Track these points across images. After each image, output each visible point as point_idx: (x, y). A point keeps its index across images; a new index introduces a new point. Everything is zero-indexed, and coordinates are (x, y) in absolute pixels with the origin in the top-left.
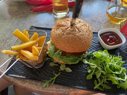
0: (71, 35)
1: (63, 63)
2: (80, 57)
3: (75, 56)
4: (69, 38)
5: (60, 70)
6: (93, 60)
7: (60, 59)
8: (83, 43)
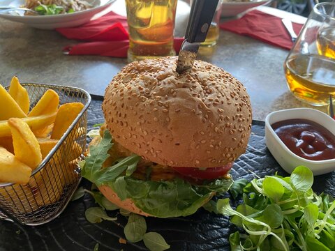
0: (178, 99)
1: (137, 211)
2: (204, 192)
3: (185, 183)
4: (167, 108)
5: (121, 241)
6: (252, 206)
7: (126, 193)
8: (218, 133)
